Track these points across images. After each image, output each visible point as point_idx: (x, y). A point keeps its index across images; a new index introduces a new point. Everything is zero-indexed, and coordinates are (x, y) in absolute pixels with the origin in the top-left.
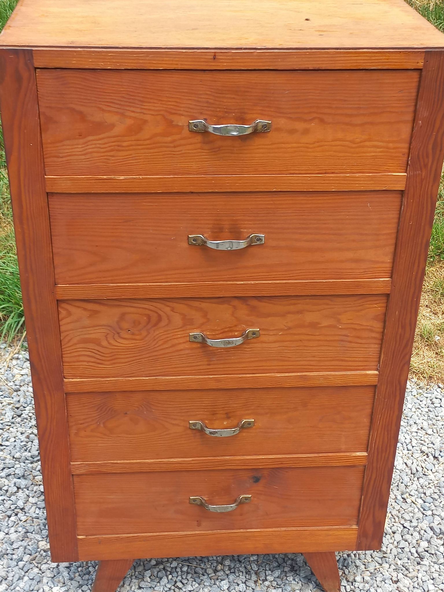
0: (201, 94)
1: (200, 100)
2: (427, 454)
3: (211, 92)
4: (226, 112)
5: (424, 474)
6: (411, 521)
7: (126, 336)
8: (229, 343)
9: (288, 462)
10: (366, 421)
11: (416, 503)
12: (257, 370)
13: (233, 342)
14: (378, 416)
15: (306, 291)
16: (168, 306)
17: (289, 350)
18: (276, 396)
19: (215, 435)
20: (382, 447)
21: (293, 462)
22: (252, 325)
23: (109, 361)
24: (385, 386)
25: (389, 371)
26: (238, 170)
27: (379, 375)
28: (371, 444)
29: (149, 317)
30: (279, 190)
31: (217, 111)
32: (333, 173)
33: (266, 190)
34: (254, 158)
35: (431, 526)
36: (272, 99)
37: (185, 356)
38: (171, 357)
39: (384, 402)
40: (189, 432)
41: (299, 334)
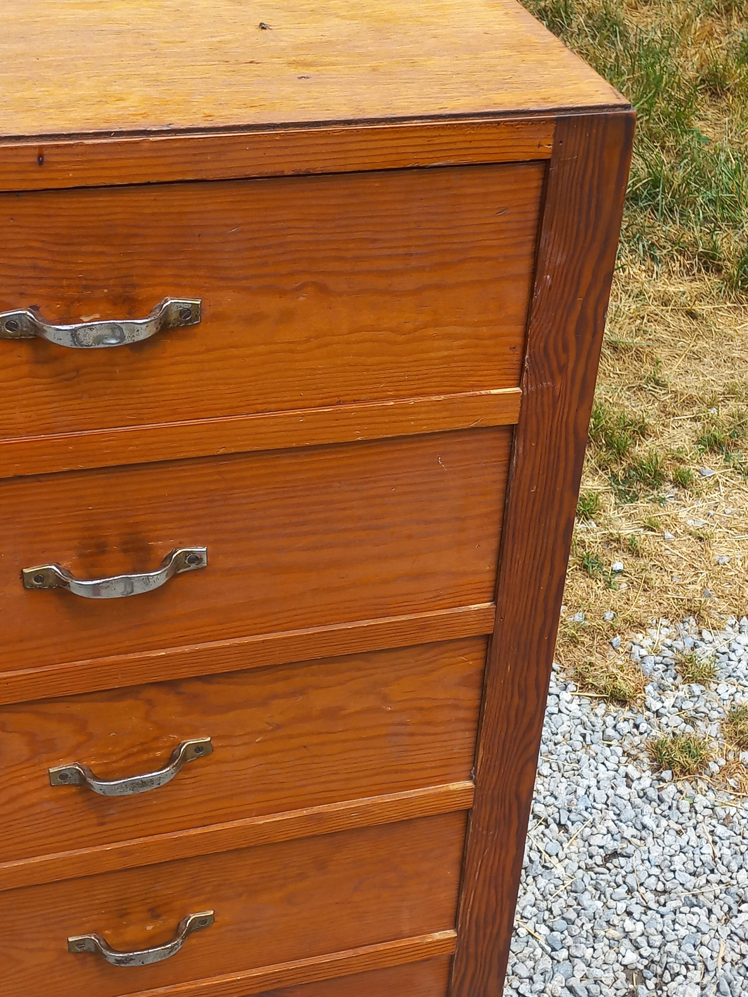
0: (15, 250)
1: (14, 262)
2: (546, 821)
3: (43, 241)
4: (86, 287)
5: (543, 866)
6: (531, 978)
8: (144, 783)
10: (451, 873)
11: (536, 935)
12: (211, 817)
13: (151, 781)
14: (475, 864)
15: (310, 651)
17: (281, 769)
18: (258, 860)
19: (128, 965)
20: (485, 918)
21: (302, 975)
22: (195, 733)
25: (495, 777)
26: (129, 415)
27: (475, 790)
28: (462, 915)
30: (233, 450)
31: (62, 287)
32: (355, 401)
33: (201, 454)
34: (166, 386)
35: (570, 984)
36: (197, 248)
37: (44, 815)
39: (487, 836)
40: (70, 957)
41: (300, 735)
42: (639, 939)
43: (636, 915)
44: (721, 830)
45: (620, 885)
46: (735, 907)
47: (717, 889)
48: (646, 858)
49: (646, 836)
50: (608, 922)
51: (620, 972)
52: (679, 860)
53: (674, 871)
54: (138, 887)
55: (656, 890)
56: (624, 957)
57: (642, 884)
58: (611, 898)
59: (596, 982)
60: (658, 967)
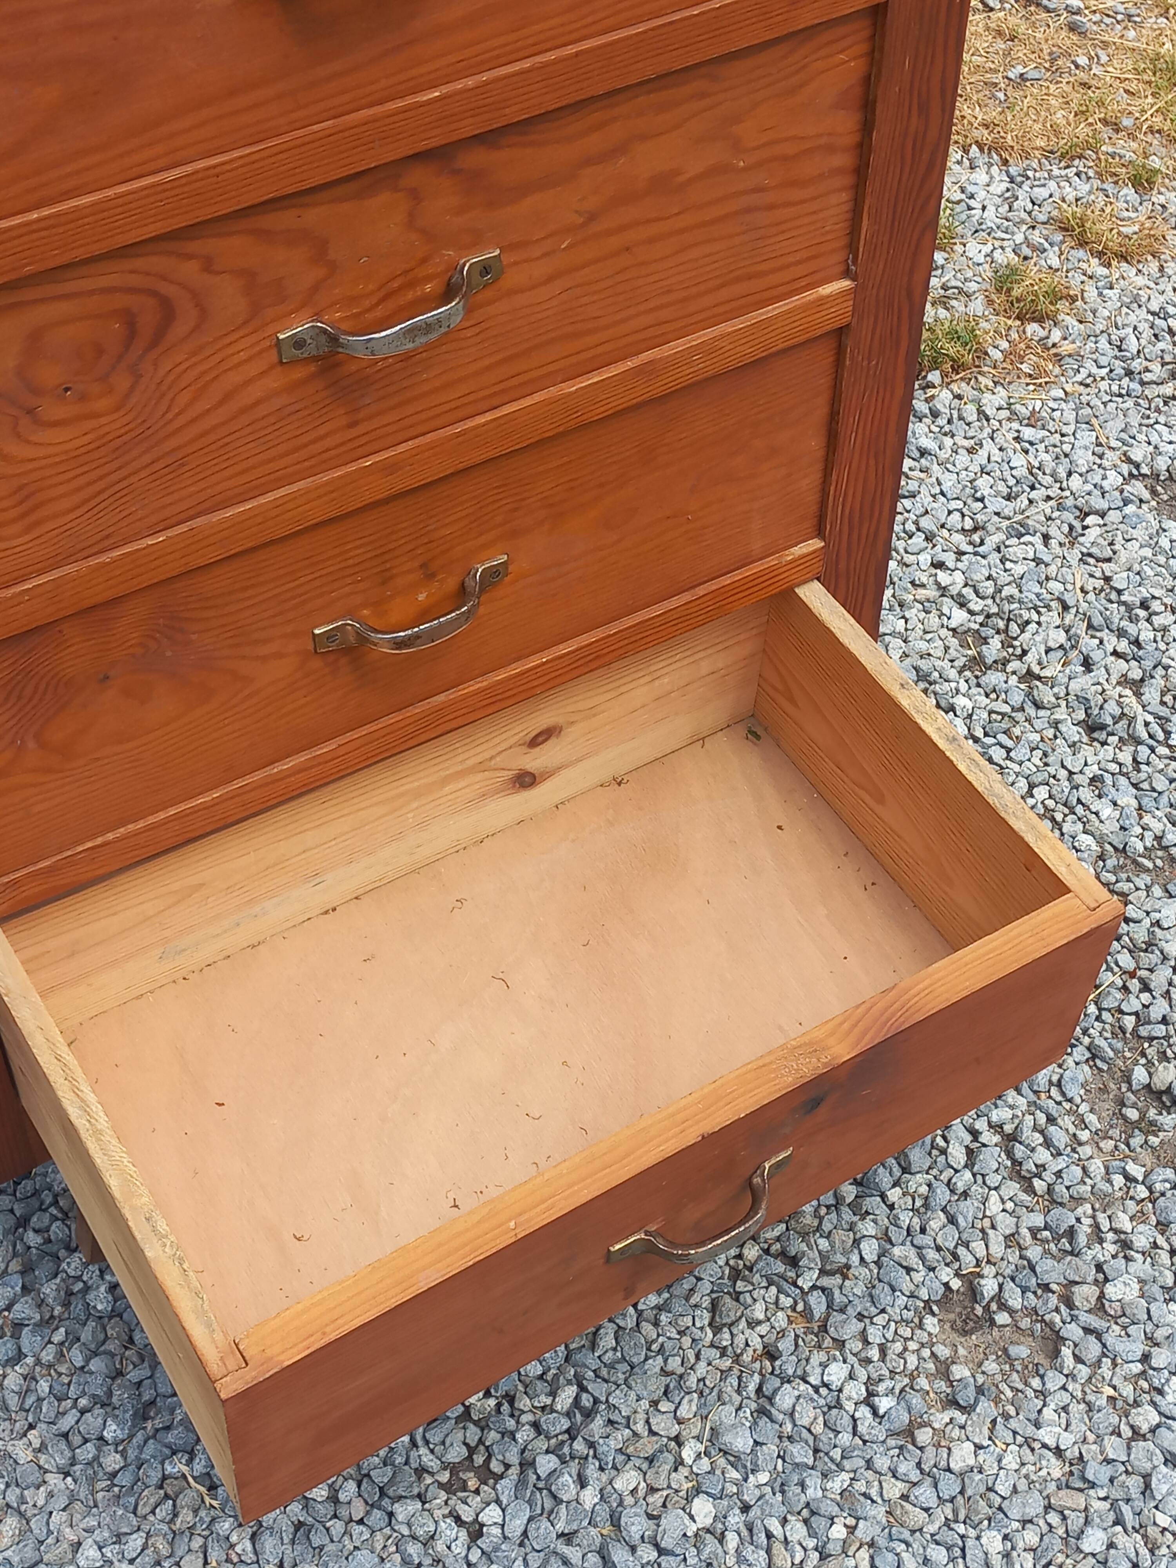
7: (60, 412)
9: (613, 648)
10: (815, 444)
12: (503, 391)
14: (851, 420)
16: (190, 257)
17: (595, 293)
18: (565, 459)
19: (412, 648)
21: (626, 642)
22: (479, 243)
23: (14, 521)
24: (872, 319)
25: (881, 266)
27: (855, 291)
28: (832, 511)
29: (129, 320)
37: (272, 419)
38: (226, 440)
39: (869, 367)
40: (316, 663)
41: (622, 228)
42: (965, 591)
43: (950, 564)
44: (1028, 433)
45: (914, 534)
46: (1077, 524)
47: (1047, 507)
48: (938, 491)
49: (928, 464)
50: (913, 583)
51: (949, 639)
52: (983, 483)
53: (982, 500)
54: (404, 529)
55: (963, 529)
56: (949, 618)
57: (943, 526)
58: (907, 552)
59: (921, 657)
60: (999, 621)
